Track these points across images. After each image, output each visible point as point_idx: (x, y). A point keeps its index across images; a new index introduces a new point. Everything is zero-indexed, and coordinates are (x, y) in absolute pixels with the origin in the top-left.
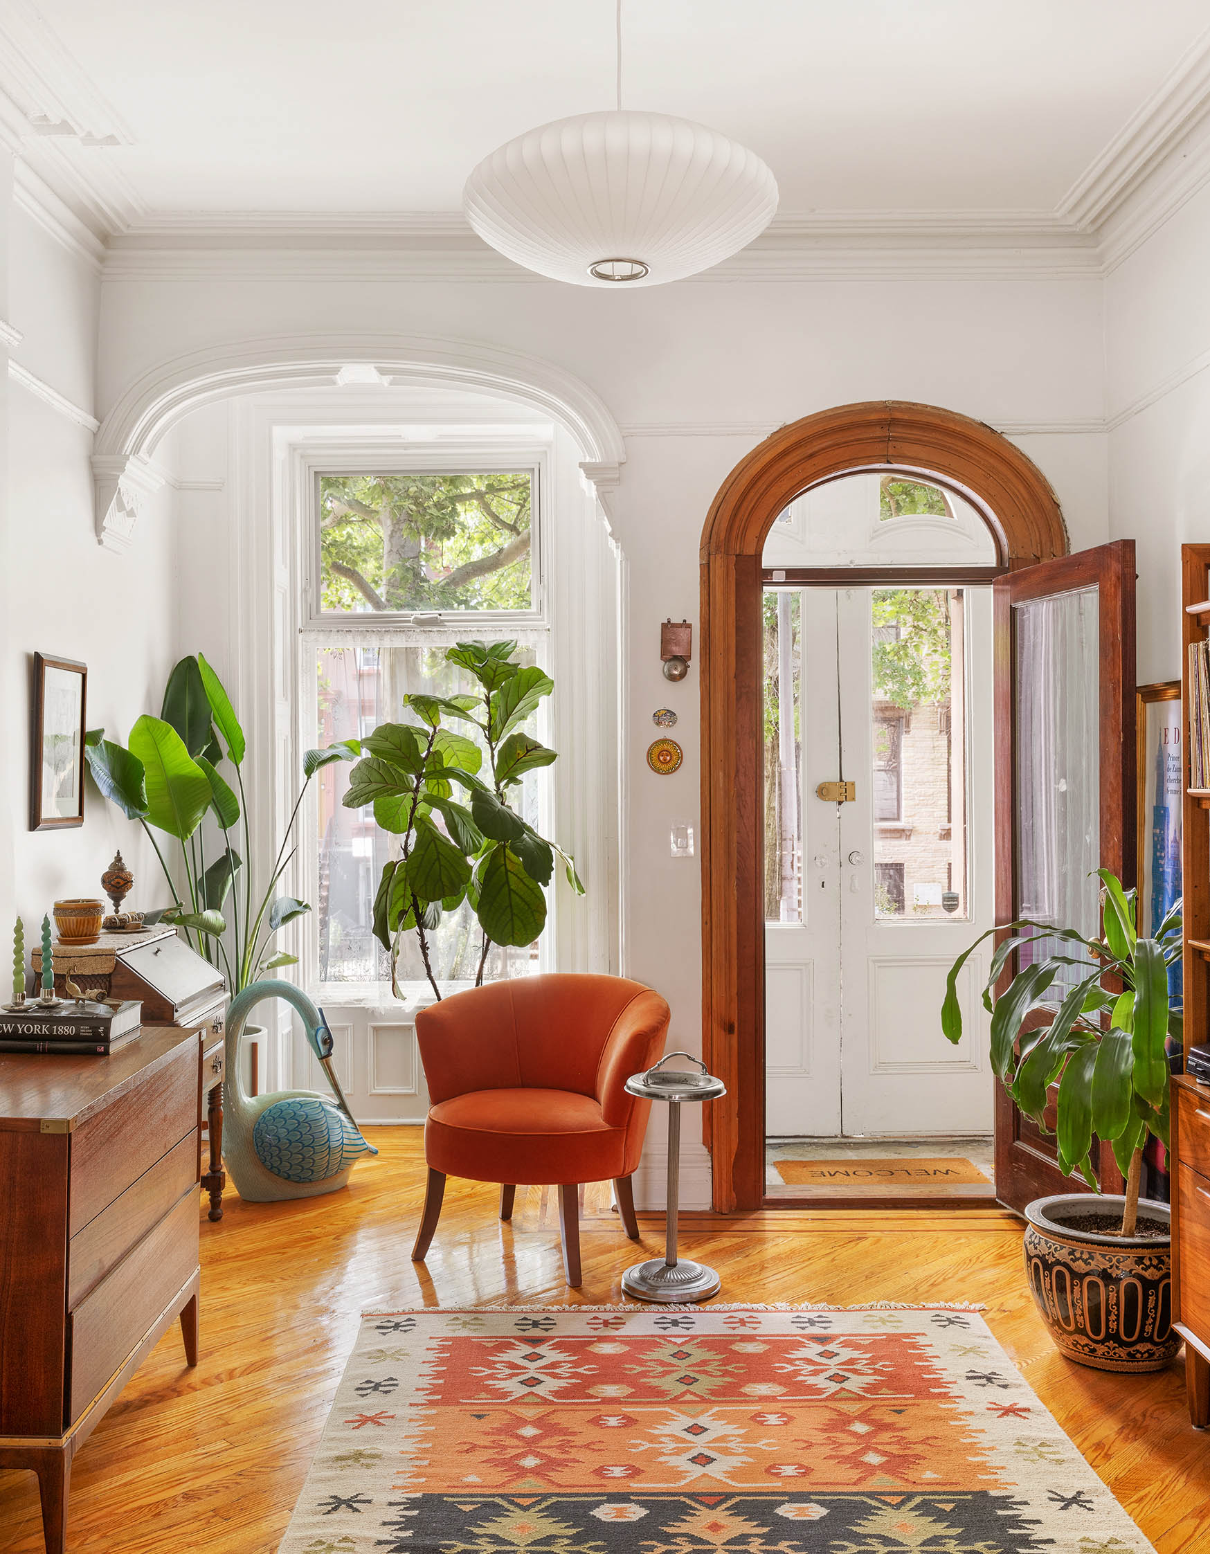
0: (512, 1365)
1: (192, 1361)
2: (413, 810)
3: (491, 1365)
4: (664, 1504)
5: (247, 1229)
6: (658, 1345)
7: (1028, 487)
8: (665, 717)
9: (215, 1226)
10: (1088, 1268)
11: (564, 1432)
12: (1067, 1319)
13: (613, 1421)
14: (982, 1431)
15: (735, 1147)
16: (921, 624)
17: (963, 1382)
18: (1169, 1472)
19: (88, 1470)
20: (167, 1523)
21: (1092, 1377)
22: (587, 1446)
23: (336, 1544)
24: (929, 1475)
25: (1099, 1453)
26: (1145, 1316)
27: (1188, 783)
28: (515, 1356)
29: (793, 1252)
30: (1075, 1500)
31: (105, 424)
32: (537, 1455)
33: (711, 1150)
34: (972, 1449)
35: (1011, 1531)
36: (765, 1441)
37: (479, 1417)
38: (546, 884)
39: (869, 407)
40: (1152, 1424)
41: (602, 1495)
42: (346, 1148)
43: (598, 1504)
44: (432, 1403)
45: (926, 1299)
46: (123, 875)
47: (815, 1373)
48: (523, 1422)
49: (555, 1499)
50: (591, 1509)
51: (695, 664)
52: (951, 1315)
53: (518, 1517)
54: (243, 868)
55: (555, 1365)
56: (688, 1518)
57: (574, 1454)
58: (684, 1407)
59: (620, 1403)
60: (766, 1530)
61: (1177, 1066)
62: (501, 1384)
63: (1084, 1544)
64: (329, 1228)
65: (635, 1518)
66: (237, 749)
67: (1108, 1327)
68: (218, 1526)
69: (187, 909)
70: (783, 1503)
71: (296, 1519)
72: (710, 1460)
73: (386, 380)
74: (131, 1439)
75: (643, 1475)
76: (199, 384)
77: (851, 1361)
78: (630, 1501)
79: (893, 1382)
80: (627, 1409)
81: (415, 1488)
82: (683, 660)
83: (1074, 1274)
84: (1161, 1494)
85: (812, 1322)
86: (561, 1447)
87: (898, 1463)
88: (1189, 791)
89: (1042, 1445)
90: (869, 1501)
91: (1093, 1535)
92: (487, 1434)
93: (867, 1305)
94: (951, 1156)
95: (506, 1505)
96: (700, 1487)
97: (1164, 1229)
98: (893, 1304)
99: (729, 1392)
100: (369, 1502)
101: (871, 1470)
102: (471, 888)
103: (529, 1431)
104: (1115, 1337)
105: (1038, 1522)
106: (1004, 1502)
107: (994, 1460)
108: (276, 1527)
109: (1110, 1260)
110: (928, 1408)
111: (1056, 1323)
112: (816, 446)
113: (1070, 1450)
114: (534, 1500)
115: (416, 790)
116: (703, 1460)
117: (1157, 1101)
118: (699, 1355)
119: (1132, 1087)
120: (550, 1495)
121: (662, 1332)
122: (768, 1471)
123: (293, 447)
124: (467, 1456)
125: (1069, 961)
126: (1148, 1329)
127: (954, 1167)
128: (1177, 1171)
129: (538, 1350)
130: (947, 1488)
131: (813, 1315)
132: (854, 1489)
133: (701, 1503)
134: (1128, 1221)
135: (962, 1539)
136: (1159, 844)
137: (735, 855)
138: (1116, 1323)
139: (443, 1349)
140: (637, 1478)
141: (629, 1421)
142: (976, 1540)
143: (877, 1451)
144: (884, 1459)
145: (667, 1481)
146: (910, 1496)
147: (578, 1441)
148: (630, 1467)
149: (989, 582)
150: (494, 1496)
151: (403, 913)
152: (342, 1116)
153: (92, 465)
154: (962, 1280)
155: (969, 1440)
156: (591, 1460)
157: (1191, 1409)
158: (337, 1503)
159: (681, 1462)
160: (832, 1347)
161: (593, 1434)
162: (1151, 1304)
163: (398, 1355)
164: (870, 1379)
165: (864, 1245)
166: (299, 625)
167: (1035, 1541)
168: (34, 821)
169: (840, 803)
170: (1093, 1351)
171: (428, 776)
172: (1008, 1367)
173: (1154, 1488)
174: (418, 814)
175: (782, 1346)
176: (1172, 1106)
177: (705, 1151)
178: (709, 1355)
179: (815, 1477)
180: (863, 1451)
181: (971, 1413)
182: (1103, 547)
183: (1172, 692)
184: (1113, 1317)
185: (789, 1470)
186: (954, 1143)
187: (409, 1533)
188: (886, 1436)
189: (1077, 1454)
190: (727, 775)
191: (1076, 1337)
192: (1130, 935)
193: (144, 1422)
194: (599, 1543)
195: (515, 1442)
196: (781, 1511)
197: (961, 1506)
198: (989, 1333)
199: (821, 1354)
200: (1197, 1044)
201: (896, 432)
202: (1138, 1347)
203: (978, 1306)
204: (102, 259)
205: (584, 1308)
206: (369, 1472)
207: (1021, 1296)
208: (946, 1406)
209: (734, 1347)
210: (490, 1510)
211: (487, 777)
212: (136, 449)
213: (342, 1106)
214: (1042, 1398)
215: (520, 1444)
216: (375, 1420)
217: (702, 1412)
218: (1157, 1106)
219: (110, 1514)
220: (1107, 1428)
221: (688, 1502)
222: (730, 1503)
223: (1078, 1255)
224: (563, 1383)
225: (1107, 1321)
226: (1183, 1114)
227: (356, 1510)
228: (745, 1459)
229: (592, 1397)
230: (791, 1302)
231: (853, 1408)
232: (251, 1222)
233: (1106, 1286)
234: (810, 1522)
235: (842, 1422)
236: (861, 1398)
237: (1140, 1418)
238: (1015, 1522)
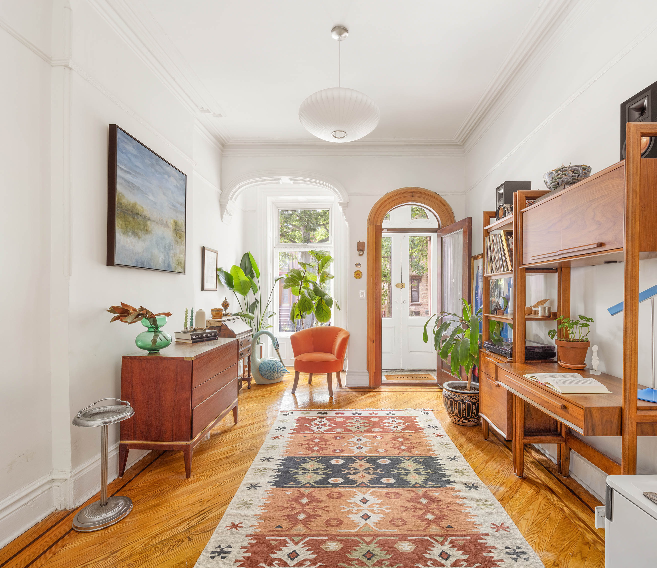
0: (315, 424)
1: (236, 423)
2: (300, 290)
3: (310, 424)
4: (349, 460)
5: (256, 391)
6: (352, 419)
7: (446, 208)
8: (358, 265)
9: (249, 390)
10: (458, 399)
11: (326, 440)
12: (453, 413)
13: (338, 438)
14: (431, 441)
15: (374, 371)
16: (423, 254)
17: (427, 428)
18: (478, 451)
19: (204, 451)
20: (220, 464)
21: (459, 427)
22: (331, 444)
23: (263, 470)
24: (417, 452)
25: (460, 446)
26: (472, 411)
27: (484, 273)
28: (316, 421)
29: (387, 396)
30: (454, 459)
31: (223, 192)
32: (318, 446)
33: (369, 371)
34: (428, 445)
35: (437, 467)
36: (376, 443)
37: (305, 437)
38: (331, 307)
39: (408, 188)
40: (474, 439)
41: (333, 457)
42: (281, 371)
43: (332, 459)
44: (294, 433)
45: (419, 408)
46: (227, 303)
47: (390, 426)
48: (315, 438)
49: (321, 458)
50: (330, 461)
51: (365, 252)
52: (425, 412)
53: (311, 463)
54: (259, 304)
55: (326, 424)
56: (354, 463)
57: (328, 446)
58: (356, 434)
59: (341, 433)
60: (374, 466)
61: (481, 347)
62: (312, 428)
63: (456, 470)
64: (276, 391)
65: (341, 463)
66: (258, 275)
67: (463, 414)
68: (234, 465)
69: (245, 313)
70: (379, 459)
71: (254, 463)
72: (362, 448)
73: (292, 182)
74: (216, 442)
75: (344, 452)
76: (247, 182)
77: (399, 423)
78: (340, 459)
79: (410, 428)
80: (342, 435)
81: (286, 455)
82: (363, 250)
83: (455, 401)
84: (476, 457)
85: (390, 413)
86: (324, 445)
87: (409, 449)
88: (485, 275)
89: (446, 444)
90: (401, 459)
91: (458, 468)
92: (306, 441)
93: (404, 409)
94: (427, 374)
95: (308, 459)
96: (358, 455)
97: (477, 390)
98: (410, 409)
99: (368, 431)
100: (273, 459)
101: (402, 450)
102: (314, 309)
103: (317, 440)
104: (465, 417)
105: (444, 464)
106: (436, 459)
107: (434, 448)
108: (248, 465)
109: (464, 397)
110: (418, 435)
111: (450, 413)
112: (395, 198)
113: (453, 445)
114: (315, 458)
115: (301, 285)
116: (360, 448)
117: (476, 355)
118: (362, 421)
119: (469, 352)
120: (320, 457)
121: (353, 416)
122: (376, 451)
123: (273, 203)
124: (300, 447)
125: (454, 321)
126: (473, 415)
127: (427, 376)
128: (481, 374)
129: (322, 420)
130: (422, 455)
131: (391, 412)
132: (398, 455)
133: (358, 459)
134: (468, 387)
135: (425, 469)
136: (477, 295)
137: (375, 299)
138: (465, 413)
139: (299, 419)
140: (343, 452)
141: (342, 438)
142: (428, 469)
143: (404, 446)
144: (406, 448)
145: (350, 453)
146: (412, 457)
147: (329, 443)
148: (341, 450)
149: (436, 232)
150: (305, 457)
151: (298, 315)
152: (281, 364)
153: (220, 202)
154: (428, 403)
155: (427, 443)
156: (332, 448)
157: (484, 435)
158: (265, 459)
159: (354, 449)
160: (395, 419)
161: (333, 441)
162: (474, 409)
163: (287, 421)
164: (404, 427)
165: (404, 395)
166: (274, 246)
167: (443, 470)
168: (203, 289)
169: (401, 288)
170: (459, 420)
171: (304, 282)
172: (439, 425)
173: (474, 455)
174: (301, 291)
175: (382, 419)
176: (479, 357)
177: (367, 371)
178: (364, 421)
179: (388, 452)
180: (401, 446)
181: (428, 436)
182: (464, 219)
183: (480, 257)
184: (464, 412)
185: (382, 451)
186: (427, 371)
187: (282, 467)
188: (406, 442)
189: (455, 447)
190: (373, 279)
191: (455, 417)
192: (469, 315)
193: (221, 438)
194: (331, 470)
195: (313, 443)
196: (378, 461)
197: (425, 460)
198: (434, 416)
199: (392, 421)
200: (486, 341)
201: (414, 194)
202: (471, 419)
203: (431, 409)
204: (222, 151)
205: (335, 410)
206: (274, 451)
207: (442, 407)
208: (423, 434)
209: (370, 419)
210: (304, 461)
211: (318, 282)
212: (231, 199)
213: (281, 361)
214: (446, 432)
215: (314, 444)
216: (278, 437)
217: (361, 435)
218: (476, 357)
219: (206, 462)
220: (462, 440)
221: (355, 459)
222: (365, 459)
223: (456, 396)
224: (327, 428)
225: (463, 413)
226: (482, 359)
227: (270, 461)
228: (371, 448)
229: (334, 432)
230: (386, 408)
231: (399, 435)
232: (257, 389)
233: (463, 404)
234: (386, 464)
235: (396, 438)
236: (401, 432)
237: (471, 437)
238: (439, 464)
